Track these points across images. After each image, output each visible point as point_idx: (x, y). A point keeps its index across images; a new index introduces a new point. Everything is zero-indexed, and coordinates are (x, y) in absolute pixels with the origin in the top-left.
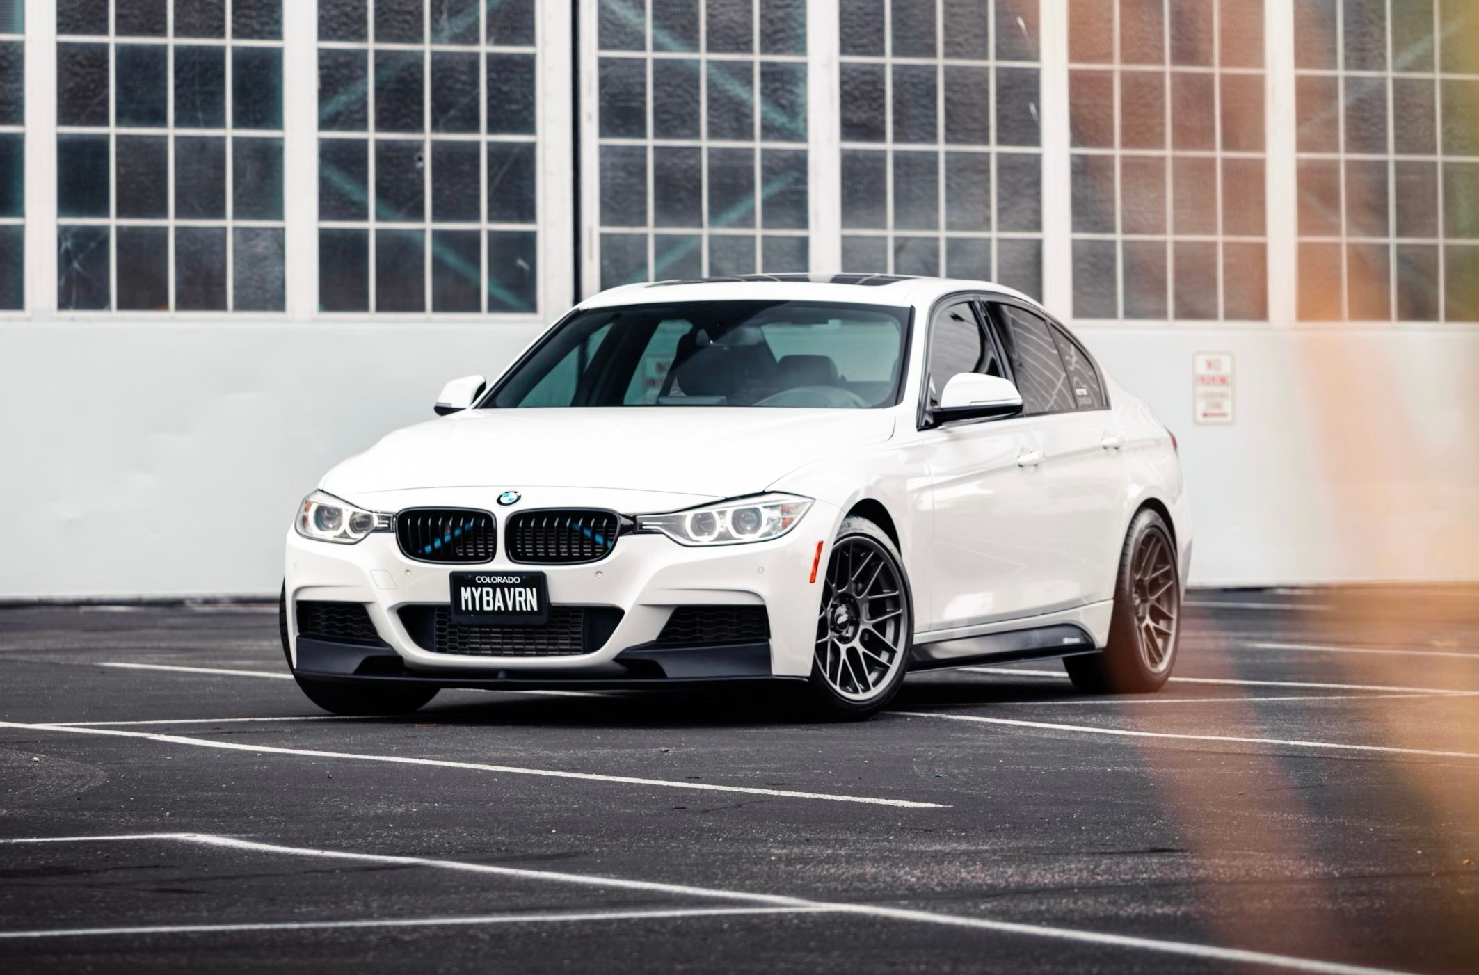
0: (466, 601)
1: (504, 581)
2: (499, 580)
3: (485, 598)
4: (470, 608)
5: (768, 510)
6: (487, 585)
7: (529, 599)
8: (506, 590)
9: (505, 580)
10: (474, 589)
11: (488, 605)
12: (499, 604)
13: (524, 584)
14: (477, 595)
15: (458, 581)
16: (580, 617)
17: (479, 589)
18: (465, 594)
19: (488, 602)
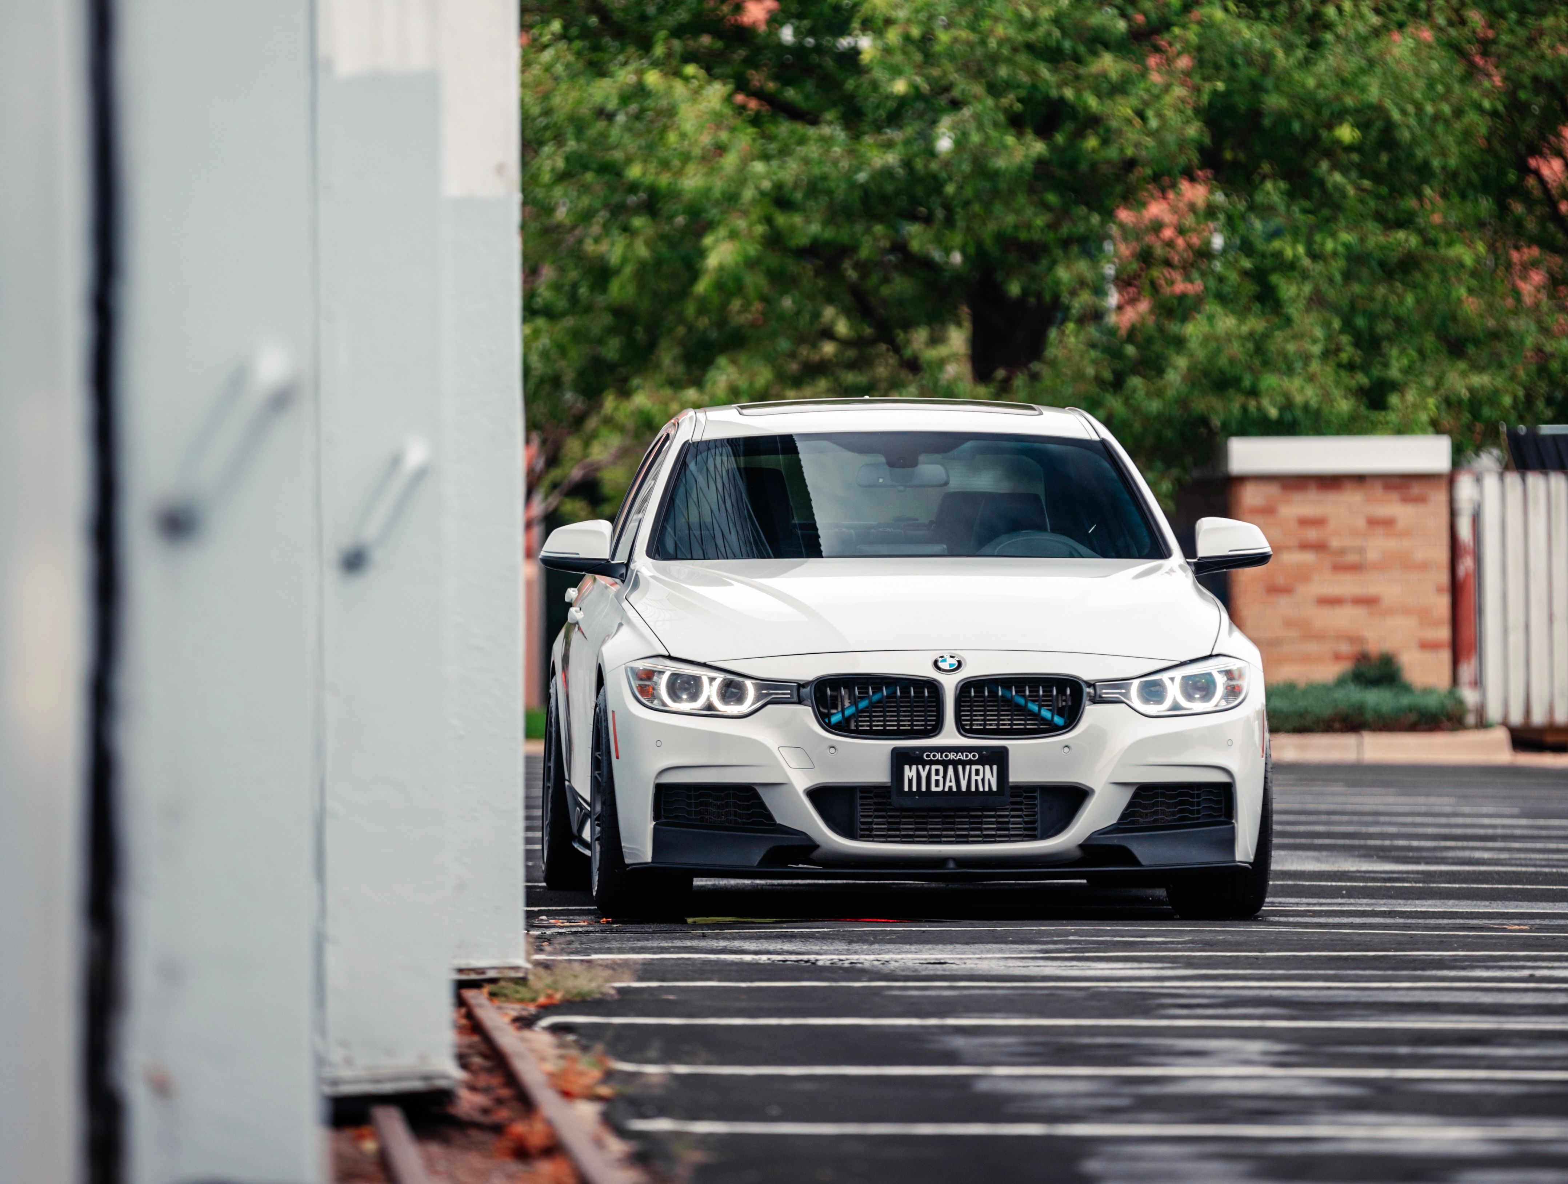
0: (910, 781)
1: (958, 757)
2: (951, 756)
3: (934, 778)
4: (914, 789)
6: (937, 762)
7: (988, 777)
8: (960, 768)
9: (961, 756)
10: (920, 767)
11: (937, 785)
12: (951, 784)
13: (982, 761)
14: (924, 775)
15: (900, 759)
16: (1035, 798)
17: (927, 767)
18: (910, 772)
19: (937, 782)
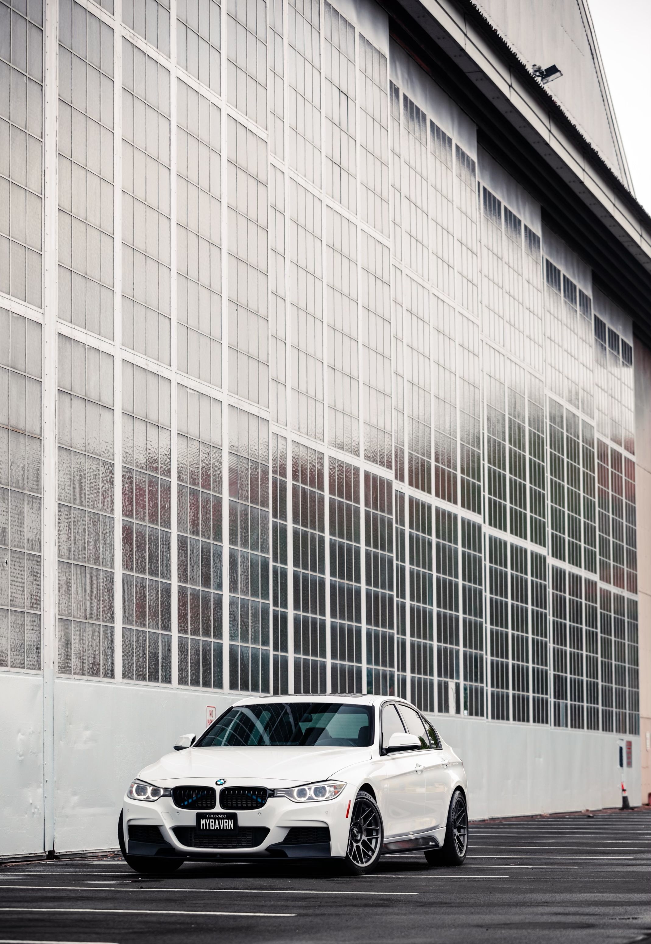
0: (203, 825)
2: (217, 816)
4: (205, 828)
5: (329, 788)
6: (212, 818)
7: (230, 824)
8: (220, 820)
9: (220, 816)
10: (206, 820)
11: (212, 827)
12: (217, 826)
13: (228, 818)
14: (208, 823)
15: (199, 817)
16: (251, 832)
17: (209, 820)
18: (203, 822)
19: (212, 825)
